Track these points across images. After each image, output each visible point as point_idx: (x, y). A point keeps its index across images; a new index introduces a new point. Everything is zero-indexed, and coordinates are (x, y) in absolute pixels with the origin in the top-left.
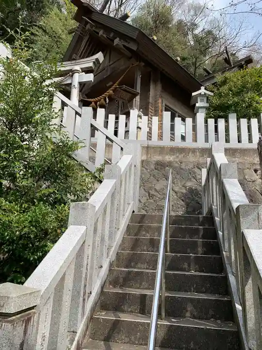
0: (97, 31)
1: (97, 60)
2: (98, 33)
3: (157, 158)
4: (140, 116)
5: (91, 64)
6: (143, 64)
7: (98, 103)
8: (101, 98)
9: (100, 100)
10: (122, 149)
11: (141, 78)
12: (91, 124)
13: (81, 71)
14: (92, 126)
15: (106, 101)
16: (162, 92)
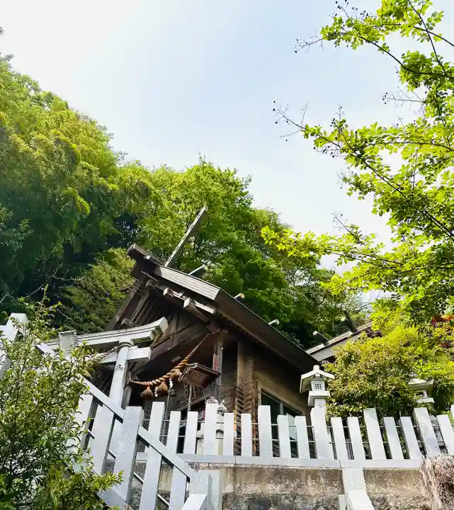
0: (161, 288)
1: (158, 328)
2: (163, 292)
3: (252, 489)
4: (221, 412)
5: (148, 334)
6: (227, 332)
7: (157, 388)
8: (162, 381)
9: (159, 384)
10: (188, 480)
11: (224, 352)
12: (138, 435)
13: (132, 343)
14: (139, 438)
15: (168, 386)
16: (255, 370)
